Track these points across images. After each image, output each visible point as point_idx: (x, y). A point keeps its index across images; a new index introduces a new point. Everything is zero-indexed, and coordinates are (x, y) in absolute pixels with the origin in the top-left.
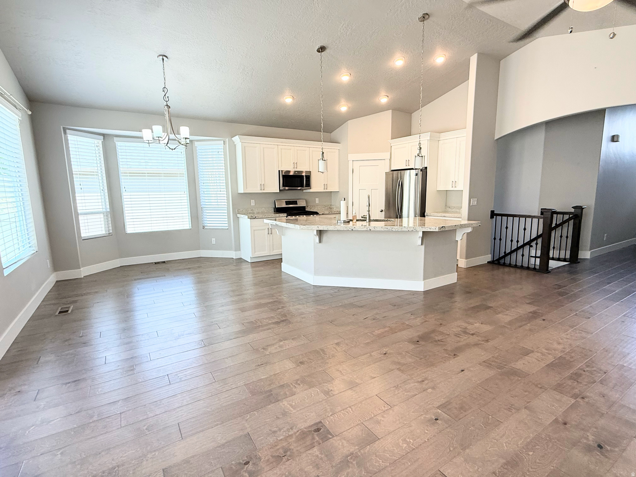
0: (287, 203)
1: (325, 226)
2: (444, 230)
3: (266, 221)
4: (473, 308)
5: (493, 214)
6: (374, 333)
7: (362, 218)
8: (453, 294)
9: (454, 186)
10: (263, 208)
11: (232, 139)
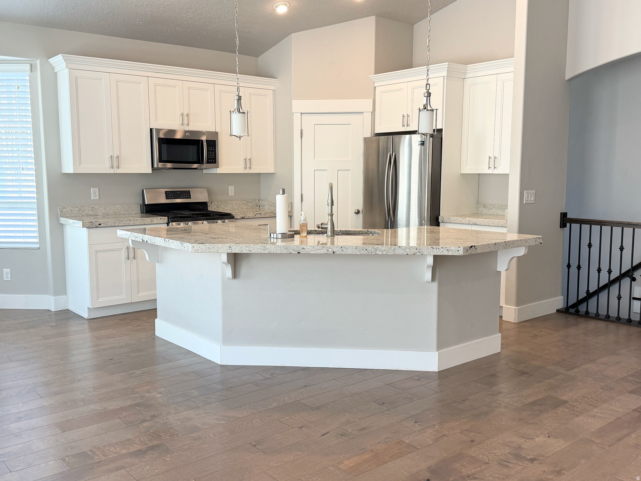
0: (168, 195)
1: (243, 246)
2: (474, 252)
3: (121, 233)
4: (533, 403)
5: (565, 220)
6: (341, 466)
7: (319, 227)
8: (493, 375)
9: (492, 165)
10: (118, 206)
11: (49, 60)
